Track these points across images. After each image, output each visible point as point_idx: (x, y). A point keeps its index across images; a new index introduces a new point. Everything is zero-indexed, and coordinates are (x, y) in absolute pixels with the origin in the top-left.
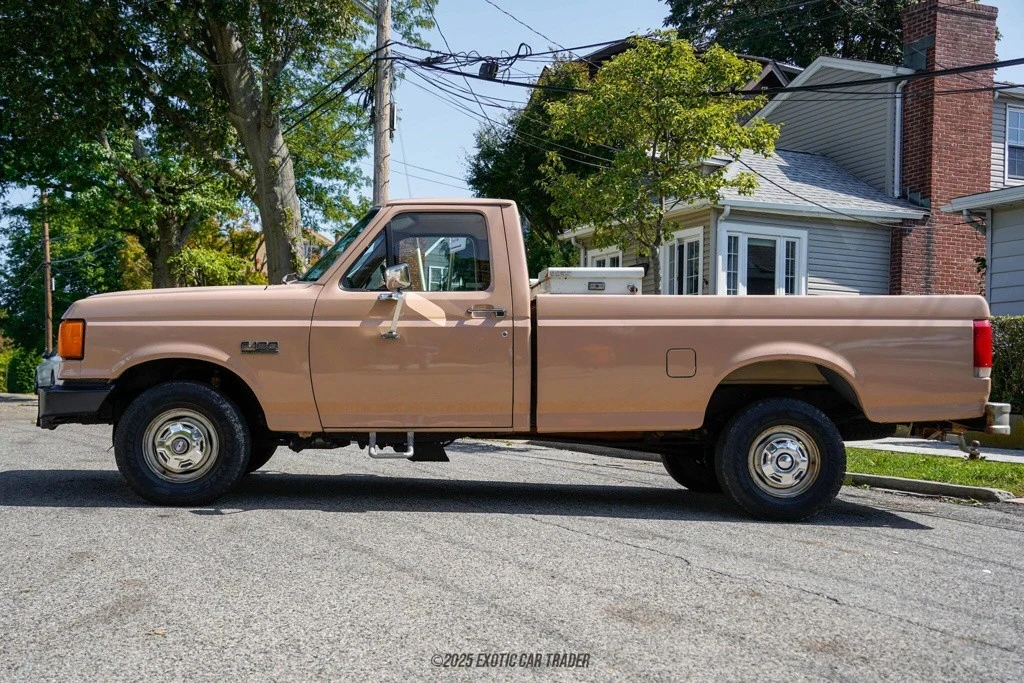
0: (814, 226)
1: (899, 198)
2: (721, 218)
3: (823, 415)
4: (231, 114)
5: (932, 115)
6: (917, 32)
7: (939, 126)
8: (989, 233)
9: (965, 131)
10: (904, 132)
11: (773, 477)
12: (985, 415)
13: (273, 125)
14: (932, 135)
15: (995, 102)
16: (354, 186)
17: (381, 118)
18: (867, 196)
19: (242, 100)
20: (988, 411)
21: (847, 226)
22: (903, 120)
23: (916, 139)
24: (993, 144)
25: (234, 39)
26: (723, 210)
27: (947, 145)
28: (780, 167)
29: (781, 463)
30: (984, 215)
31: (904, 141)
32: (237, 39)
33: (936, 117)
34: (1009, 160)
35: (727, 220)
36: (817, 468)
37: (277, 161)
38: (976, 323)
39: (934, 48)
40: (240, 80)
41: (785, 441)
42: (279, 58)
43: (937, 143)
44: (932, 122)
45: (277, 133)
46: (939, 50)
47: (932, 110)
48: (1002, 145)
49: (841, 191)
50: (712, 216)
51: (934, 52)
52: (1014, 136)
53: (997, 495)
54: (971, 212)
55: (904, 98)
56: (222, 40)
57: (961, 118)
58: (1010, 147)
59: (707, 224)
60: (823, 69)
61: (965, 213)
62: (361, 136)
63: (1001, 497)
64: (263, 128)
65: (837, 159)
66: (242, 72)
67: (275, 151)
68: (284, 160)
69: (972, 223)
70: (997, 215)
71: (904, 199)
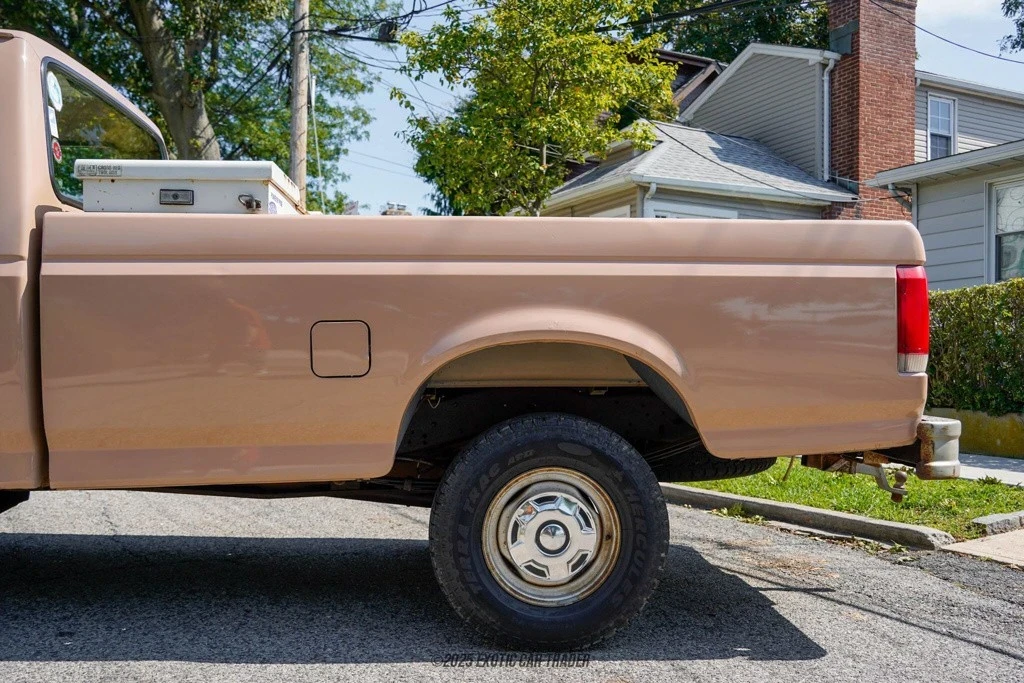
0: (743, 207)
1: (828, 181)
2: (647, 196)
3: (625, 448)
4: (154, 95)
5: (858, 98)
6: (842, 17)
7: (865, 110)
8: (914, 209)
9: (890, 116)
10: (832, 117)
11: (529, 568)
12: (918, 442)
13: (195, 106)
14: (858, 118)
15: (917, 90)
16: (331, 182)
17: (297, 93)
18: (796, 178)
19: (165, 79)
20: (923, 432)
21: (777, 208)
22: (831, 104)
23: (844, 122)
24: (917, 131)
25: (155, 18)
26: (649, 188)
27: (873, 129)
28: (713, 149)
29: (546, 540)
30: (910, 190)
31: (832, 126)
32: (159, 18)
33: (862, 101)
34: (932, 149)
35: (653, 198)
36: (614, 546)
37: (200, 142)
38: (900, 270)
39: (858, 33)
40: (163, 58)
41: (552, 499)
42: (201, 36)
43: (863, 127)
44: (858, 106)
45: (200, 113)
46: (863, 35)
47: (858, 94)
48: (924, 132)
49: (771, 173)
50: (639, 195)
51: (859, 37)
52: (936, 125)
53: (931, 538)
54: (896, 187)
55: (831, 82)
56: (142, 19)
57: (887, 103)
58: (932, 135)
59: (633, 203)
60: (755, 55)
61: (890, 187)
62: (338, 135)
63: (936, 542)
64: (185, 108)
65: (770, 143)
66: (166, 51)
67: (198, 132)
68: (208, 141)
69: (897, 197)
70: (922, 190)
71: (833, 183)
